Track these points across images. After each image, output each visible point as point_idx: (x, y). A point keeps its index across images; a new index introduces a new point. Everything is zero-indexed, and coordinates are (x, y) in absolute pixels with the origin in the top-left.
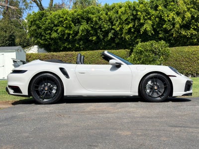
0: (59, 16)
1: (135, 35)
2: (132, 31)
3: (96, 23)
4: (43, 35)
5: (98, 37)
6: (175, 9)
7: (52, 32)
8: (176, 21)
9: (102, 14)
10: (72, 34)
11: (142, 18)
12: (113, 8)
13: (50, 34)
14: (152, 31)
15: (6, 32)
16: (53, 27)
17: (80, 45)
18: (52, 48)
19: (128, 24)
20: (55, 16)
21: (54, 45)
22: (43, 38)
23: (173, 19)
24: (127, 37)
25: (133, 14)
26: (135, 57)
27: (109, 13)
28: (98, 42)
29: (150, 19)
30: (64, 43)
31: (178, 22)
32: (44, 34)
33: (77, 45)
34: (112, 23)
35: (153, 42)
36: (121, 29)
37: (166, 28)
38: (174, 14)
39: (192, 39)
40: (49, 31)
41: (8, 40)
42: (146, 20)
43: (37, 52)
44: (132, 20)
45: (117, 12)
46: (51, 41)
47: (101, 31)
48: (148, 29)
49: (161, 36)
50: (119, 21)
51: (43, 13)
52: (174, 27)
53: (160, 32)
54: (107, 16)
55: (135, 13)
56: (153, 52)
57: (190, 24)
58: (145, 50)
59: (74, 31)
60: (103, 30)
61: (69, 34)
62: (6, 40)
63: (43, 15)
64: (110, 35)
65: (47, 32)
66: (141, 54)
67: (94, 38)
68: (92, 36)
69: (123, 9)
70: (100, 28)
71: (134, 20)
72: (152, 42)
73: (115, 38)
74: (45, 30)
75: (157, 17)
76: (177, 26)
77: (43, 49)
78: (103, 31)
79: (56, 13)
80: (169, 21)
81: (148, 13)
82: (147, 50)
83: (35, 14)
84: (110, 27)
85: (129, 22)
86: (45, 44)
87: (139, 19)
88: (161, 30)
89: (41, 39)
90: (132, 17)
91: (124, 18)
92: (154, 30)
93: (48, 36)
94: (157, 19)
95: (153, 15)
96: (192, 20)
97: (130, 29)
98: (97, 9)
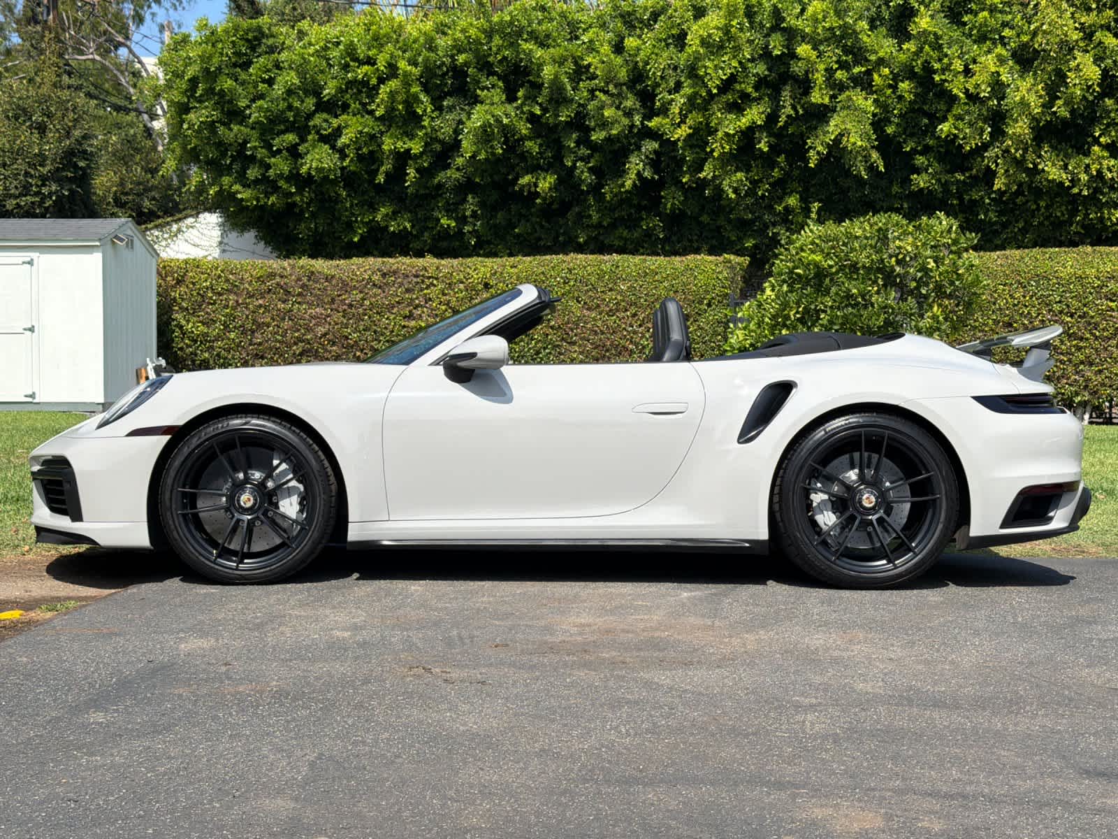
0: (351, 52)
1: (776, 173)
2: (763, 146)
3: (558, 98)
4: (252, 159)
5: (567, 179)
6: (1007, 32)
7: (303, 140)
8: (1013, 97)
9: (591, 48)
10: (416, 157)
11: (819, 77)
12: (655, 16)
13: (294, 153)
14: (875, 155)
15: (42, 129)
16: (310, 116)
17: (462, 220)
18: (303, 230)
19: (737, 108)
20: (323, 53)
21: (313, 215)
22: (253, 173)
23: (998, 88)
24: (733, 182)
25: (766, 55)
26: (785, 305)
27: (630, 42)
28: (565, 207)
29: (864, 83)
30: (373, 208)
31: (1024, 104)
32: (261, 153)
33: (444, 221)
34: (647, 98)
35: (891, 221)
36: (700, 137)
37: (951, 140)
38: (1001, 60)
39: (1100, 206)
40: (291, 138)
41: (55, 176)
42: (842, 87)
43: (216, 253)
44: (761, 83)
45: (680, 40)
46: (300, 190)
47: (584, 141)
48: (855, 140)
49: (921, 181)
50: (687, 90)
51: (259, 29)
52: (998, 134)
53: (920, 160)
54: (619, 60)
55: (777, 46)
56: (890, 279)
57: (1093, 120)
58: (842, 268)
59: (430, 141)
60: (597, 136)
61: (403, 158)
62: (44, 180)
63: (255, 41)
64: (636, 166)
65: (277, 143)
66: (821, 290)
67: (546, 183)
68: (534, 169)
69: (714, 20)
70: (579, 123)
71: (771, 86)
72: (881, 220)
73: (660, 185)
74: (269, 128)
75: (908, 72)
76: (1020, 128)
77: (250, 235)
78: (594, 147)
79: (331, 31)
80: (973, 98)
81: (857, 53)
82: (854, 267)
83: (212, 38)
84: (637, 119)
85: (745, 96)
86: (262, 208)
87: (805, 85)
88: (926, 151)
89: (242, 178)
90: (760, 69)
91: (715, 71)
92: (886, 145)
93: (280, 165)
94: (904, 86)
95: (881, 62)
96: (1102, 96)
97: (748, 135)
98: (563, 15)
